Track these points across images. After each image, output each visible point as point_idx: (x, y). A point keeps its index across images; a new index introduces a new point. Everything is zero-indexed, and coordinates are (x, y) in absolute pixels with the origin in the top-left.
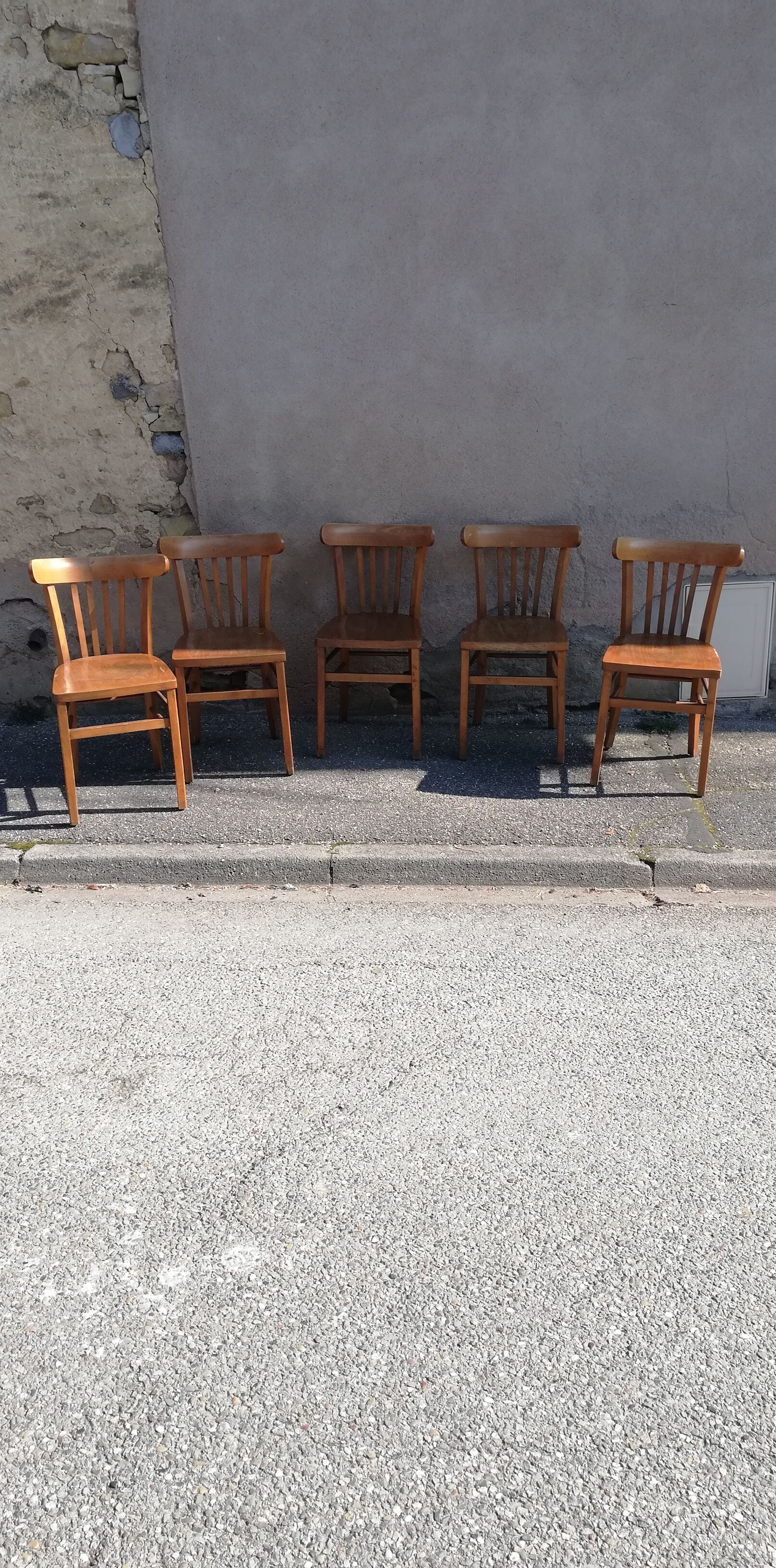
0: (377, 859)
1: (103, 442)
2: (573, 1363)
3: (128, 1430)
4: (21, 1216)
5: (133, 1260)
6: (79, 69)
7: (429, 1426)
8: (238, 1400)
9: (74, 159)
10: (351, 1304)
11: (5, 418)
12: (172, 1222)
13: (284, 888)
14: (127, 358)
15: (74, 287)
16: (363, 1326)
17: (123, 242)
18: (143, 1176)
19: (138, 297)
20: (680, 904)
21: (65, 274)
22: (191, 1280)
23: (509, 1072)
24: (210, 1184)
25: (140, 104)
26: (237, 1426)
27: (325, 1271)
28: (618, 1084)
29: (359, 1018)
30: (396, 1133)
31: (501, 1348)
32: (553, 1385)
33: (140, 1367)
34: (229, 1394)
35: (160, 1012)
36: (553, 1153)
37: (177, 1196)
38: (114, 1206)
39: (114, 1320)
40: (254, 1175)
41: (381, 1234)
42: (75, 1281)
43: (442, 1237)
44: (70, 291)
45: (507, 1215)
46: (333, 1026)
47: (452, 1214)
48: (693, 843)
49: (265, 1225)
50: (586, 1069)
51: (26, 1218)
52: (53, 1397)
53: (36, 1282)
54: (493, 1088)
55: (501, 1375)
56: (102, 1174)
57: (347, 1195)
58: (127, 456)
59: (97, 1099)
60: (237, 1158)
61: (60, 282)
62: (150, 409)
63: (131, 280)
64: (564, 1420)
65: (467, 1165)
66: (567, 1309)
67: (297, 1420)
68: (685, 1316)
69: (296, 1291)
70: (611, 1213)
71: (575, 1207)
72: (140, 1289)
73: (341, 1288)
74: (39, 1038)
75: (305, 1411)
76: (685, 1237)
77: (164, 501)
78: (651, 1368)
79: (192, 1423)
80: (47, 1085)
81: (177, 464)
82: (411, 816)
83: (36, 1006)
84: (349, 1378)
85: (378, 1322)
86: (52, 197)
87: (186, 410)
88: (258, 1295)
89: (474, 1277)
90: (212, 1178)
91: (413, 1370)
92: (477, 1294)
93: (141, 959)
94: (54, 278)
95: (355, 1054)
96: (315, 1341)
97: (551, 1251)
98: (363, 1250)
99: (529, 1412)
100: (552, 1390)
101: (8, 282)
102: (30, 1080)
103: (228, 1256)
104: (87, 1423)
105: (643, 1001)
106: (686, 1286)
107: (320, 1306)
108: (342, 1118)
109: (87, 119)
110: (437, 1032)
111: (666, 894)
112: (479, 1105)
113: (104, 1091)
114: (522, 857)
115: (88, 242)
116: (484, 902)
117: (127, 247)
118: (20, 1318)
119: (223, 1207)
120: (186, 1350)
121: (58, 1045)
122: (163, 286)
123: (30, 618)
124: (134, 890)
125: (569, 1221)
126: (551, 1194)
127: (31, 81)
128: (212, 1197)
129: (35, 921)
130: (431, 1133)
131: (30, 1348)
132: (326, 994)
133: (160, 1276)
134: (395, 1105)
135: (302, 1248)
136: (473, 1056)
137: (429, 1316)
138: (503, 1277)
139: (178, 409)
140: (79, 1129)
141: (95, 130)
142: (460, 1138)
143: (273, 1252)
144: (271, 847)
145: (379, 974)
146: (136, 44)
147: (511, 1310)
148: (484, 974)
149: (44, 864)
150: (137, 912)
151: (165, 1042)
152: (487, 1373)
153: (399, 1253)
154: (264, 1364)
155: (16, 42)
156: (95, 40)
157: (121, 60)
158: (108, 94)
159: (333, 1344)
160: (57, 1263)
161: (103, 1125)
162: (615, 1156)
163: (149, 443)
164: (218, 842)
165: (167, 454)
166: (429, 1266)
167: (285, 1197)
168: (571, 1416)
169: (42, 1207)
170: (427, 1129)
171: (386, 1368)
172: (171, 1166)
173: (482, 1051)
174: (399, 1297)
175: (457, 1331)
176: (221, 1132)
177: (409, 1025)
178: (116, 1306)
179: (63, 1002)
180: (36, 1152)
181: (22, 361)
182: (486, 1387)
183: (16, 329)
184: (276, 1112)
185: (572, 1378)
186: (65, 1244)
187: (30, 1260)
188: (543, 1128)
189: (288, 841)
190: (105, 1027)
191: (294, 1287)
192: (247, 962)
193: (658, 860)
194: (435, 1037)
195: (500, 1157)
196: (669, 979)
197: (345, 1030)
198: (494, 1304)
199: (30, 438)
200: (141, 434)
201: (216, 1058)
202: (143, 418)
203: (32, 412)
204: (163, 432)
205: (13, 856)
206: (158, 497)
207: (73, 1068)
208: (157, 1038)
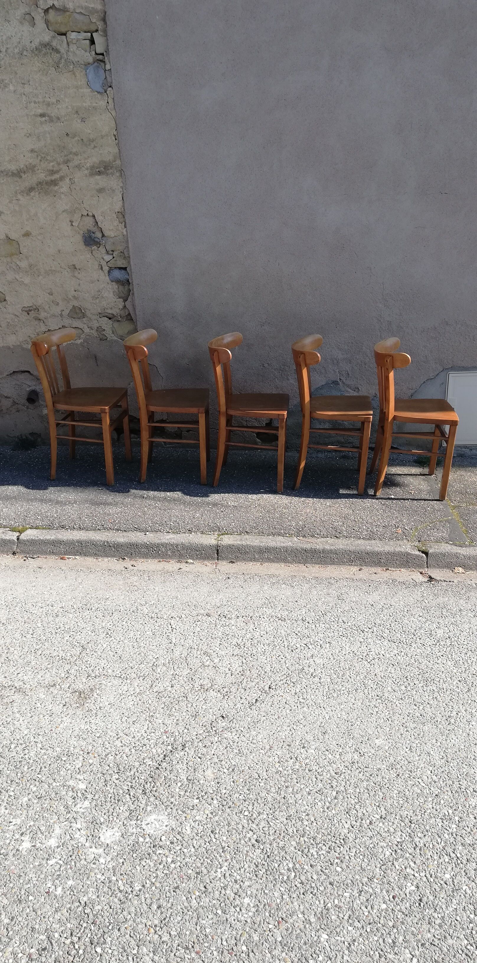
0: (247, 545)
1: (77, 273)
2: (382, 910)
3: (76, 949)
4: (9, 788)
5: (83, 823)
6: (68, 35)
7: (284, 954)
8: (152, 930)
9: (63, 92)
10: (230, 861)
11: (16, 256)
12: (110, 795)
13: (187, 562)
14: (94, 220)
15: (61, 174)
16: (238, 877)
17: (92, 146)
18: (91, 761)
19: (101, 181)
20: (445, 581)
21: (56, 165)
22: (121, 839)
23: (335, 695)
24: (135, 769)
25: (106, 58)
26: (151, 950)
27: (212, 835)
28: (408, 706)
29: (235, 653)
30: (260, 736)
31: (333, 897)
32: (369, 926)
33: (85, 902)
34: (146, 926)
35: (105, 646)
36: (366, 754)
37: (114, 777)
38: (71, 783)
39: (69, 867)
40: (165, 764)
41: (251, 810)
42: (44, 837)
43: (291, 813)
44: (58, 176)
45: (335, 798)
46: (218, 659)
47: (299, 796)
48: (452, 540)
49: (172, 800)
50: (386, 695)
51: (12, 789)
52: (26, 923)
53: (17, 836)
54: (325, 706)
55: (333, 917)
56: (64, 759)
57: (227, 780)
58: (92, 282)
59: (62, 705)
60: (154, 751)
61: (53, 171)
62: (107, 253)
63: (97, 170)
64: (377, 953)
65: (308, 761)
66: (378, 870)
67: (193, 947)
68: (458, 878)
69: (193, 850)
70: (405, 799)
71: (381, 794)
72: (88, 845)
73: (223, 848)
74: (25, 661)
75: (198, 940)
76: (457, 818)
77: (115, 311)
78: (436, 915)
79: (120, 946)
80: (29, 694)
81: (124, 288)
82: (269, 517)
83: (24, 639)
84: (228, 916)
85: (248, 874)
86: (48, 116)
87: (131, 254)
88: (166, 852)
89: (314, 843)
90: (137, 764)
91: (272, 911)
92: (316, 856)
93: (93, 608)
94: (48, 168)
95: (232, 679)
96: (205, 887)
97: (366, 826)
98: (238, 821)
99: (352, 947)
100: (368, 930)
101: (19, 170)
102: (19, 690)
103: (147, 822)
104: (49, 943)
105: (423, 647)
106: (459, 855)
107: (209, 861)
108: (224, 724)
109: (72, 67)
110: (287, 665)
111: (436, 573)
112: (316, 718)
113: (67, 700)
114: (341, 547)
115: (70, 145)
116: (317, 575)
117: (96, 149)
118: (6, 863)
119: (144, 786)
120: (117, 891)
121: (38, 666)
122: (118, 174)
123: (29, 383)
124: (90, 561)
125: (377, 804)
126: (365, 783)
127: (36, 42)
128: (137, 778)
129: (26, 580)
130: (284, 737)
131: (11, 885)
132: (213, 636)
133: (101, 835)
134: (259, 716)
135: (197, 818)
136: (311, 683)
137: (283, 871)
138: (333, 844)
139: (126, 253)
140: (50, 726)
141: (77, 74)
142: (303, 741)
143: (177, 820)
144: (179, 535)
145: (249, 624)
146: (104, 20)
147: (339, 869)
148: (318, 625)
149: (33, 542)
150: (92, 576)
151: (108, 667)
152: (323, 916)
153: (263, 824)
154: (170, 903)
155: (27, 17)
156: (78, 16)
157: (94, 30)
158: (86, 51)
159: (217, 890)
160: (32, 823)
161: (66, 724)
162: (407, 757)
163: (107, 274)
164: (145, 531)
165: (118, 281)
166: (283, 834)
167: (185, 780)
168: (382, 950)
169: (24, 781)
170: (281, 734)
171: (253, 910)
172: (110, 755)
173: (317, 679)
174: (262, 857)
175: (302, 883)
176: (143, 732)
177: (268, 660)
178: (71, 856)
179: (42, 636)
180: (21, 742)
181: (27, 220)
182: (323, 926)
183: (23, 200)
184: (180, 719)
185: (382, 922)
186: (38, 809)
187: (14, 820)
188: (359, 736)
189: (190, 531)
190: (69, 654)
191: (191, 846)
192: (162, 613)
193: (431, 551)
194: (286, 669)
195: (330, 756)
196: (440, 632)
197: (226, 662)
198: (327, 864)
199: (31, 270)
200: (102, 268)
201: (141, 679)
202: (103, 258)
203: (33, 253)
204: (116, 268)
205: (13, 536)
206: (111, 309)
207: (47, 683)
208: (103, 664)
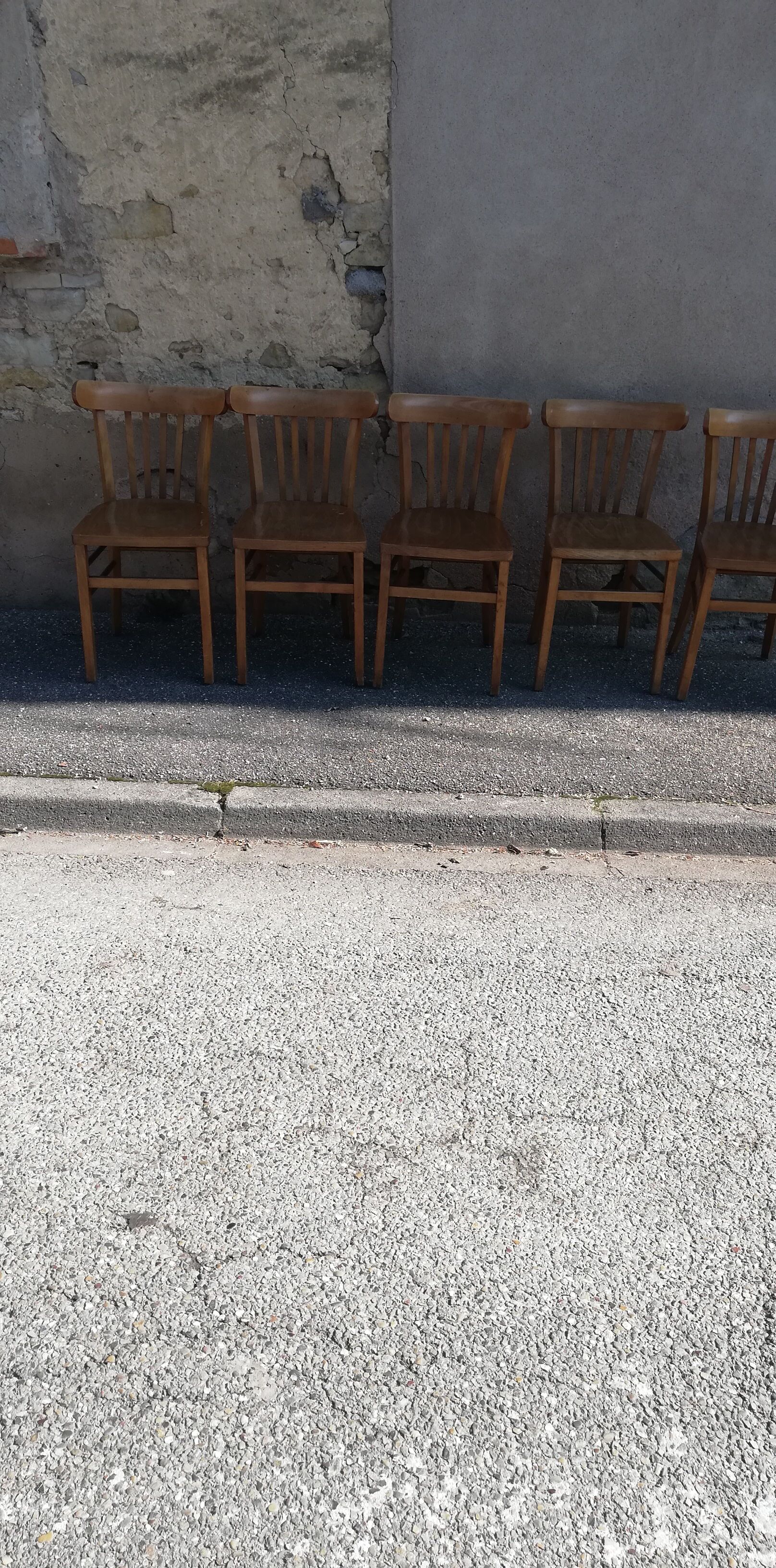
0: (660, 821)
1: (284, 275)
4: (500, 1399)
5: (698, 1487)
11: (163, 238)
12: (713, 1412)
13: (547, 853)
14: (326, 167)
15: (269, 65)
17: (337, 8)
18: (628, 1326)
19: (349, 84)
21: (259, 48)
29: (762, 1061)
35: (504, 1045)
37: (695, 1364)
38: (617, 1382)
42: (638, 1527)
44: (262, 71)
53: (584, 1527)
56: (571, 1321)
58: (313, 295)
59: (496, 1187)
60: (737, 1296)
61: (251, 58)
62: (347, 235)
63: (343, 61)
72: (737, 1541)
77: (353, 355)
80: (418, 1161)
81: (374, 309)
83: (342, 1030)
87: (394, 240)
90: (722, 1331)
93: (439, 959)
94: (243, 53)
101: (182, 54)
102: (393, 1153)
113: (499, 1175)
117: (345, 16)
119: (768, 1388)
122: (383, 71)
129: (275, 896)
133: (750, 1515)
139: (384, 238)
140: (499, 1240)
144: (521, 800)
145: (750, 993)
149: (252, 814)
151: (538, 1093)
160: (596, 1492)
161: (528, 1234)
163: (342, 280)
164: (457, 792)
165: (363, 295)
169: (521, 1381)
172: (656, 1309)
176: (689, 1249)
180: (462, 1280)
181: (192, 163)
183: (187, 119)
184: (744, 1215)
186: (588, 1454)
187: (555, 1486)
189: (538, 791)
199: (192, 266)
200: (334, 267)
201: (616, 1121)
202: (338, 247)
203: (198, 231)
204: (360, 267)
205: (211, 801)
206: (345, 349)
207: (439, 1134)
208: (523, 1087)
